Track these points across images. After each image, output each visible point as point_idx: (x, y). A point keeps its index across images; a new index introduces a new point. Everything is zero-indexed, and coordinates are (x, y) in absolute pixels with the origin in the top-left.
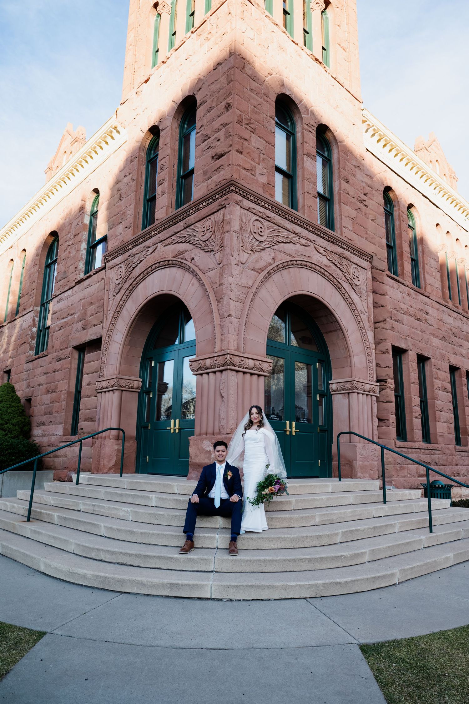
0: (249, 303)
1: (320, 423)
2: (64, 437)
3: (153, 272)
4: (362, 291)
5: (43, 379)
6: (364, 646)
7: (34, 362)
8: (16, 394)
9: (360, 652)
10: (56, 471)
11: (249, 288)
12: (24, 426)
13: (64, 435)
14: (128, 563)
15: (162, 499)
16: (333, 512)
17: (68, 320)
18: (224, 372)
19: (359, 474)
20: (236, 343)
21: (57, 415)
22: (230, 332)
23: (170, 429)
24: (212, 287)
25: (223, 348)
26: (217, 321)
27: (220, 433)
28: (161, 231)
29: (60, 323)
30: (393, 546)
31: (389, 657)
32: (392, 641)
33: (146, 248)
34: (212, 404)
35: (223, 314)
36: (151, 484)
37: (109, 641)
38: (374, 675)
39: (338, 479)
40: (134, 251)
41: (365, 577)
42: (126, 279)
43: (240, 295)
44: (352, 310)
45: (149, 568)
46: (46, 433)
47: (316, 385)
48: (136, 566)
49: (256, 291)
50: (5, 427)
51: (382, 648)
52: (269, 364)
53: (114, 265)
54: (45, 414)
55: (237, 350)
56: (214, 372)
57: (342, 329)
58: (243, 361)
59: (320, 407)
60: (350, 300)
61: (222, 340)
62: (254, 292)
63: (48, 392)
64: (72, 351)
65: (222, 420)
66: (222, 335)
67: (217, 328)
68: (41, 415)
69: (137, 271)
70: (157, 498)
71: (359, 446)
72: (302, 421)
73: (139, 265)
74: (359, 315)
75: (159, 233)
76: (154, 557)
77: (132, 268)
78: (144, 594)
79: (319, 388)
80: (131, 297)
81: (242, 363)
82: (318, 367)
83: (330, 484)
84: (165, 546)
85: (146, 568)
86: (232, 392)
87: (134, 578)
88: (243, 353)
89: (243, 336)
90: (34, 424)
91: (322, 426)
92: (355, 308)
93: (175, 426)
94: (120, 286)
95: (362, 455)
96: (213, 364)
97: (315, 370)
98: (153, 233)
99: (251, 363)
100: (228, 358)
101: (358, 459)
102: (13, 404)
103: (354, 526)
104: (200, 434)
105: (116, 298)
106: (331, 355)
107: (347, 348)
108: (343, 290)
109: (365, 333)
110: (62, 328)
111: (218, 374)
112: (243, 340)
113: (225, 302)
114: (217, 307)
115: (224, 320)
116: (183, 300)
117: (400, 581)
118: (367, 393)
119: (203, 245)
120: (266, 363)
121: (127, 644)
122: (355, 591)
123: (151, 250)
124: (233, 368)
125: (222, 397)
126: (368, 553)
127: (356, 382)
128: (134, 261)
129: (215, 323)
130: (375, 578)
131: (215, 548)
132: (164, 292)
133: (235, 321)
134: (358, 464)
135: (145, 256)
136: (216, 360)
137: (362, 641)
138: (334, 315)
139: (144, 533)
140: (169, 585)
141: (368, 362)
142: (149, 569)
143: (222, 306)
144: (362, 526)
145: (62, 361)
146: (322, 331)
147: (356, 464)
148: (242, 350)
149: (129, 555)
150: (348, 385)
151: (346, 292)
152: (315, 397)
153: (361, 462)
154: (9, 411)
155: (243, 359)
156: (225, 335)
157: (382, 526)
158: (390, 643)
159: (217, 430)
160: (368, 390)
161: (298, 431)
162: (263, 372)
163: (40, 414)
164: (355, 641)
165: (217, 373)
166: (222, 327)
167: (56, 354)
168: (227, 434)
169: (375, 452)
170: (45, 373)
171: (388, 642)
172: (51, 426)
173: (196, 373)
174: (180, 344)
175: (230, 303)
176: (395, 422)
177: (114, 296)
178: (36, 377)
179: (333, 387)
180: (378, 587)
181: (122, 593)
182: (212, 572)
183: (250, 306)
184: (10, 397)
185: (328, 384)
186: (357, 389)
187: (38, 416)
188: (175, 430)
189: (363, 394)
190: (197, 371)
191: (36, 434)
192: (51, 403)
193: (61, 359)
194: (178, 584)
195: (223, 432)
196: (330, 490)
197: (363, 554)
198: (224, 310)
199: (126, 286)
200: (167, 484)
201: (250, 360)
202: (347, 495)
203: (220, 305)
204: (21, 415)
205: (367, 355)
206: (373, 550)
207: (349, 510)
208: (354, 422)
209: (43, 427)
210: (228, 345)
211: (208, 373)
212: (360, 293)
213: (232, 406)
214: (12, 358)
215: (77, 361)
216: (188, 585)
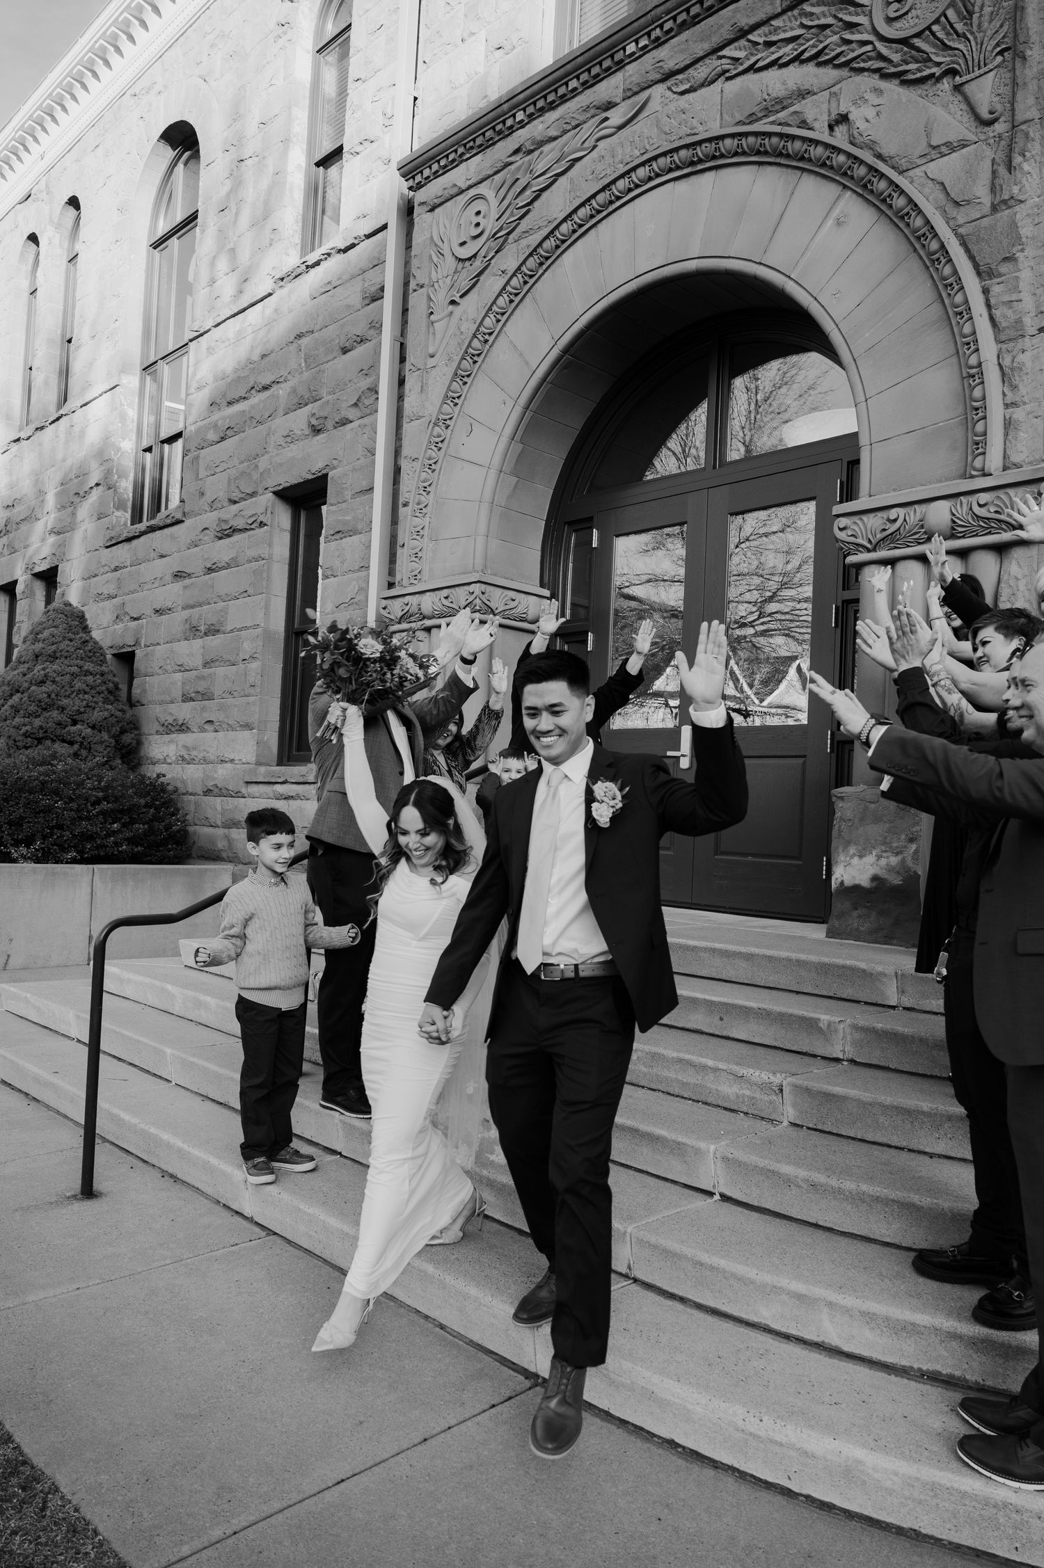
2: (262, 769)
3: (637, 190)
5: (172, 593)
7: (135, 542)
8: (91, 638)
10: (241, 867)
12: (123, 732)
13: (258, 763)
17: (253, 407)
21: (230, 701)
23: (677, 758)
24: (950, 220)
25: (1016, 458)
26: (989, 349)
28: (670, 35)
29: (224, 419)
33: (593, 111)
35: (1016, 322)
40: (538, 128)
42: (501, 239)
46: (194, 753)
50: (69, 733)
53: (447, 194)
54: (187, 698)
61: (1009, 426)
63: (193, 631)
64: (273, 506)
66: (1010, 405)
68: (172, 702)
69: (557, 203)
73: (562, 180)
75: (658, 43)
77: (528, 195)
80: (527, 299)
90: (149, 727)
94: (478, 264)
98: (631, 48)
102: (88, 666)
105: (458, 311)
110: (229, 433)
111: (982, 557)
113: (1025, 274)
114: (982, 296)
115: (1021, 344)
116: (791, 288)
119: (896, 58)
123: (616, 117)
128: (540, 168)
129: (981, 356)
135: (588, 144)
136: (980, 506)
143: (1013, 289)
145: (237, 537)
154: (78, 685)
156: (1028, 407)
163: (168, 698)
166: (1006, 373)
167: (214, 516)
170: (178, 575)
172: (210, 735)
173: (864, 557)
174: (714, 467)
177: (453, 302)
178: (146, 587)
184: (77, 643)
187: (161, 703)
190: (872, 550)
191: (160, 757)
192: (206, 664)
193: (235, 531)
198: (1018, 307)
199: (510, 260)
204: (112, 698)
209: (183, 738)
214: (59, 533)
215: (287, 537)
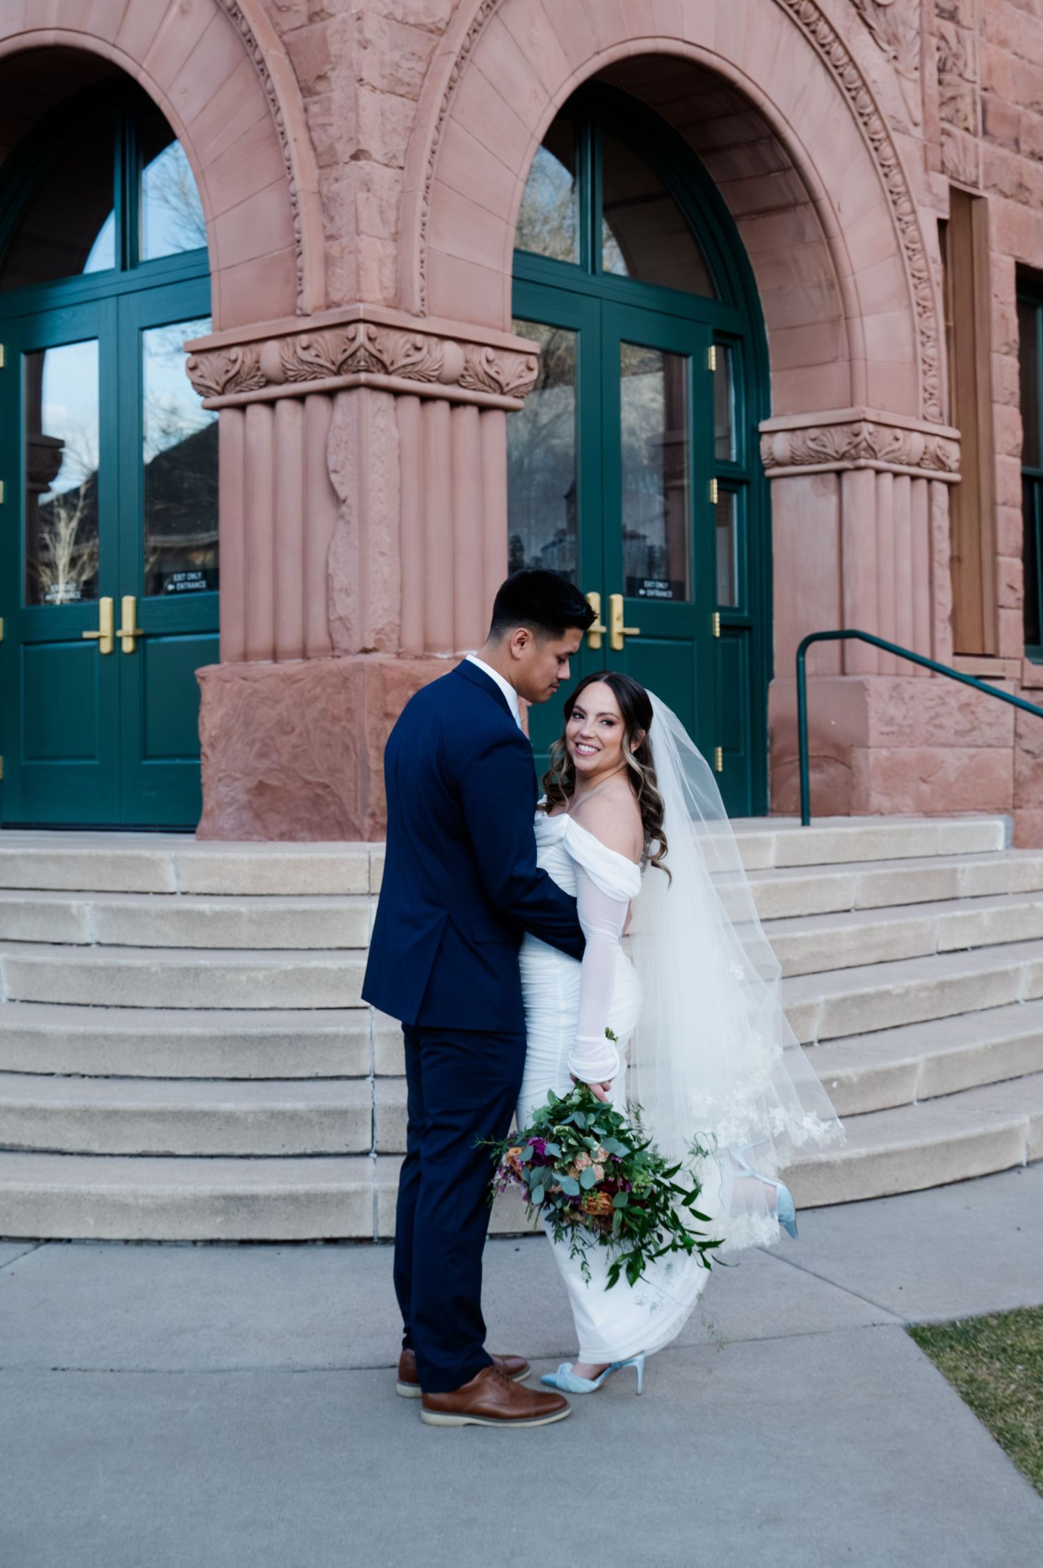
0: (439, 101)
1: (722, 600)
4: (901, 30)
6: (923, 1329)
9: (911, 1344)
11: (437, 31)
14: (40, 1144)
15: (129, 914)
16: (790, 935)
18: (342, 399)
19: (877, 800)
20: (388, 272)
22: (363, 227)
23: (98, 639)
24: (276, 24)
25: (336, 297)
26: (305, 178)
27: (333, 649)
30: (1010, 1044)
31: (1004, 1350)
32: (1011, 1312)
34: (292, 532)
35: (331, 147)
36: (57, 860)
37: (65, 1365)
38: (961, 1392)
39: (798, 821)
41: (915, 1142)
43: (405, 64)
44: (860, 117)
45: (124, 1155)
47: (705, 441)
48: (71, 1154)
49: (467, 44)
51: (981, 1332)
52: (523, 358)
55: (396, 303)
56: (300, 398)
57: (814, 201)
58: (418, 349)
59: (721, 532)
60: (850, 71)
61: (328, 261)
62: (457, 49)
65: (343, 595)
66: (329, 238)
67: (308, 210)
70: (105, 909)
71: (878, 685)
72: (651, 593)
74: (888, 137)
76: (144, 1114)
78: (127, 1242)
79: (719, 453)
81: (417, 357)
82: (713, 364)
83: (772, 835)
84: (172, 1079)
85: (112, 1155)
86: (380, 475)
87: (84, 1188)
88: (421, 314)
89: (417, 243)
91: (731, 609)
92: (870, 109)
93: (117, 622)
95: (891, 721)
96: (292, 364)
97: (702, 374)
99: (451, 357)
100: (362, 338)
101: (874, 736)
103: (867, 983)
104: (245, 657)
106: (768, 308)
107: (836, 282)
108: (823, 28)
109: (910, 218)
111: (315, 403)
112: (417, 264)
113: (337, 95)
114: (300, 117)
115: (334, 173)
116: (144, 80)
117: (1033, 1157)
118: (914, 470)
120: (513, 356)
121: (131, 1371)
122: (880, 1192)
124: (381, 378)
125: (337, 500)
126: (920, 1071)
127: (871, 427)
129: (298, 185)
130: (947, 1145)
131: (363, 1077)
132: (49, 37)
133: (383, 177)
134: (875, 756)
136: (306, 348)
137: (920, 1317)
138: (783, 143)
139: (85, 1038)
140: (220, 1204)
141: (919, 338)
142: (127, 1159)
143: (327, 111)
144: (896, 981)
146: (733, 210)
147: (867, 758)
148: (417, 305)
149: (45, 1115)
150: (838, 441)
151: (837, 37)
152: (702, 491)
153: (884, 752)
155: (419, 339)
156: (344, 241)
157: (971, 979)
158: (1006, 1317)
159: (318, 638)
160: (916, 459)
161: (636, 631)
162: (503, 393)
164: (890, 1319)
165: (311, 401)
166: (326, 204)
168: (365, 651)
169: (938, 709)
171: (998, 1316)
173: (216, 400)
174: (124, 268)
175: (362, 101)
176: (1019, 585)
179: (776, 446)
180: (958, 1176)
181: (36, 1241)
182: (365, 1154)
183: (442, 111)
185: (755, 436)
186: (872, 452)
188: (117, 641)
189: (896, 475)
190: (222, 393)
194: (254, 1198)
195: (344, 645)
196: (771, 859)
197: (906, 1071)
198: (332, 131)
200: (133, 858)
201: (450, 346)
202: (837, 874)
203: (314, 109)
205: (916, 309)
206: (939, 1060)
207: (847, 927)
208: (860, 591)
210: (358, 283)
211: (271, 403)
212: (894, 39)
213: (382, 537)
216: (292, 1199)
